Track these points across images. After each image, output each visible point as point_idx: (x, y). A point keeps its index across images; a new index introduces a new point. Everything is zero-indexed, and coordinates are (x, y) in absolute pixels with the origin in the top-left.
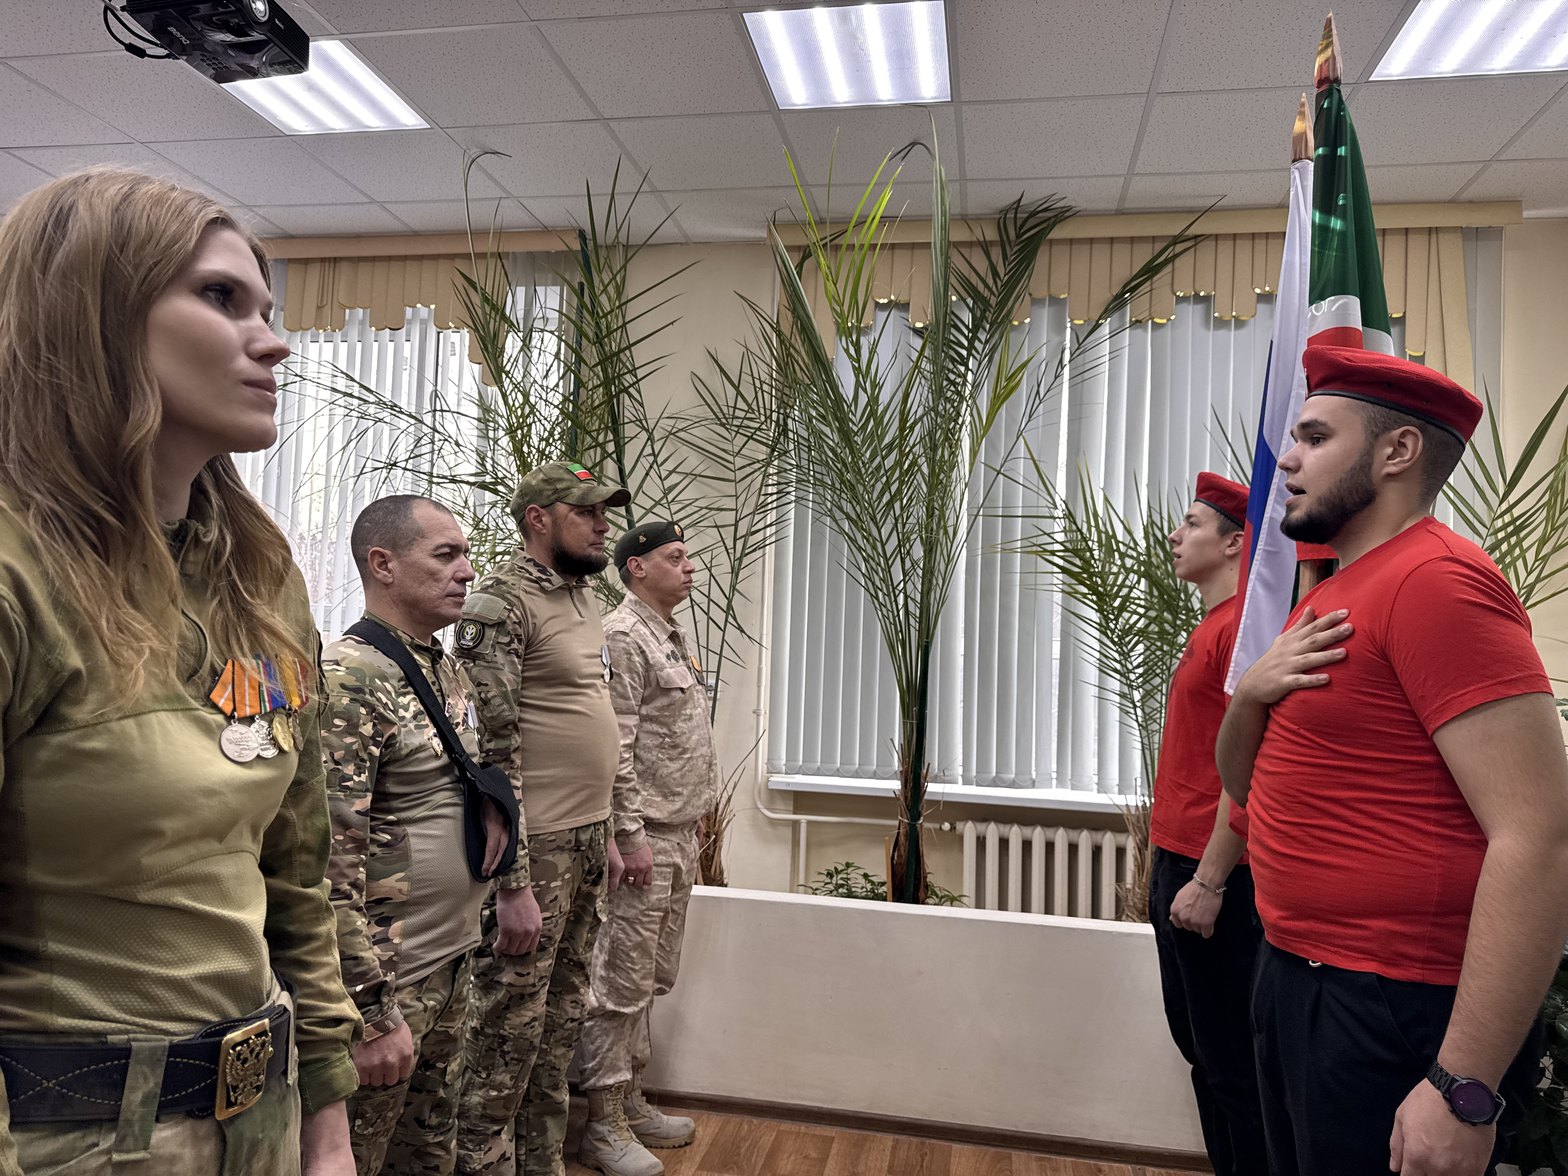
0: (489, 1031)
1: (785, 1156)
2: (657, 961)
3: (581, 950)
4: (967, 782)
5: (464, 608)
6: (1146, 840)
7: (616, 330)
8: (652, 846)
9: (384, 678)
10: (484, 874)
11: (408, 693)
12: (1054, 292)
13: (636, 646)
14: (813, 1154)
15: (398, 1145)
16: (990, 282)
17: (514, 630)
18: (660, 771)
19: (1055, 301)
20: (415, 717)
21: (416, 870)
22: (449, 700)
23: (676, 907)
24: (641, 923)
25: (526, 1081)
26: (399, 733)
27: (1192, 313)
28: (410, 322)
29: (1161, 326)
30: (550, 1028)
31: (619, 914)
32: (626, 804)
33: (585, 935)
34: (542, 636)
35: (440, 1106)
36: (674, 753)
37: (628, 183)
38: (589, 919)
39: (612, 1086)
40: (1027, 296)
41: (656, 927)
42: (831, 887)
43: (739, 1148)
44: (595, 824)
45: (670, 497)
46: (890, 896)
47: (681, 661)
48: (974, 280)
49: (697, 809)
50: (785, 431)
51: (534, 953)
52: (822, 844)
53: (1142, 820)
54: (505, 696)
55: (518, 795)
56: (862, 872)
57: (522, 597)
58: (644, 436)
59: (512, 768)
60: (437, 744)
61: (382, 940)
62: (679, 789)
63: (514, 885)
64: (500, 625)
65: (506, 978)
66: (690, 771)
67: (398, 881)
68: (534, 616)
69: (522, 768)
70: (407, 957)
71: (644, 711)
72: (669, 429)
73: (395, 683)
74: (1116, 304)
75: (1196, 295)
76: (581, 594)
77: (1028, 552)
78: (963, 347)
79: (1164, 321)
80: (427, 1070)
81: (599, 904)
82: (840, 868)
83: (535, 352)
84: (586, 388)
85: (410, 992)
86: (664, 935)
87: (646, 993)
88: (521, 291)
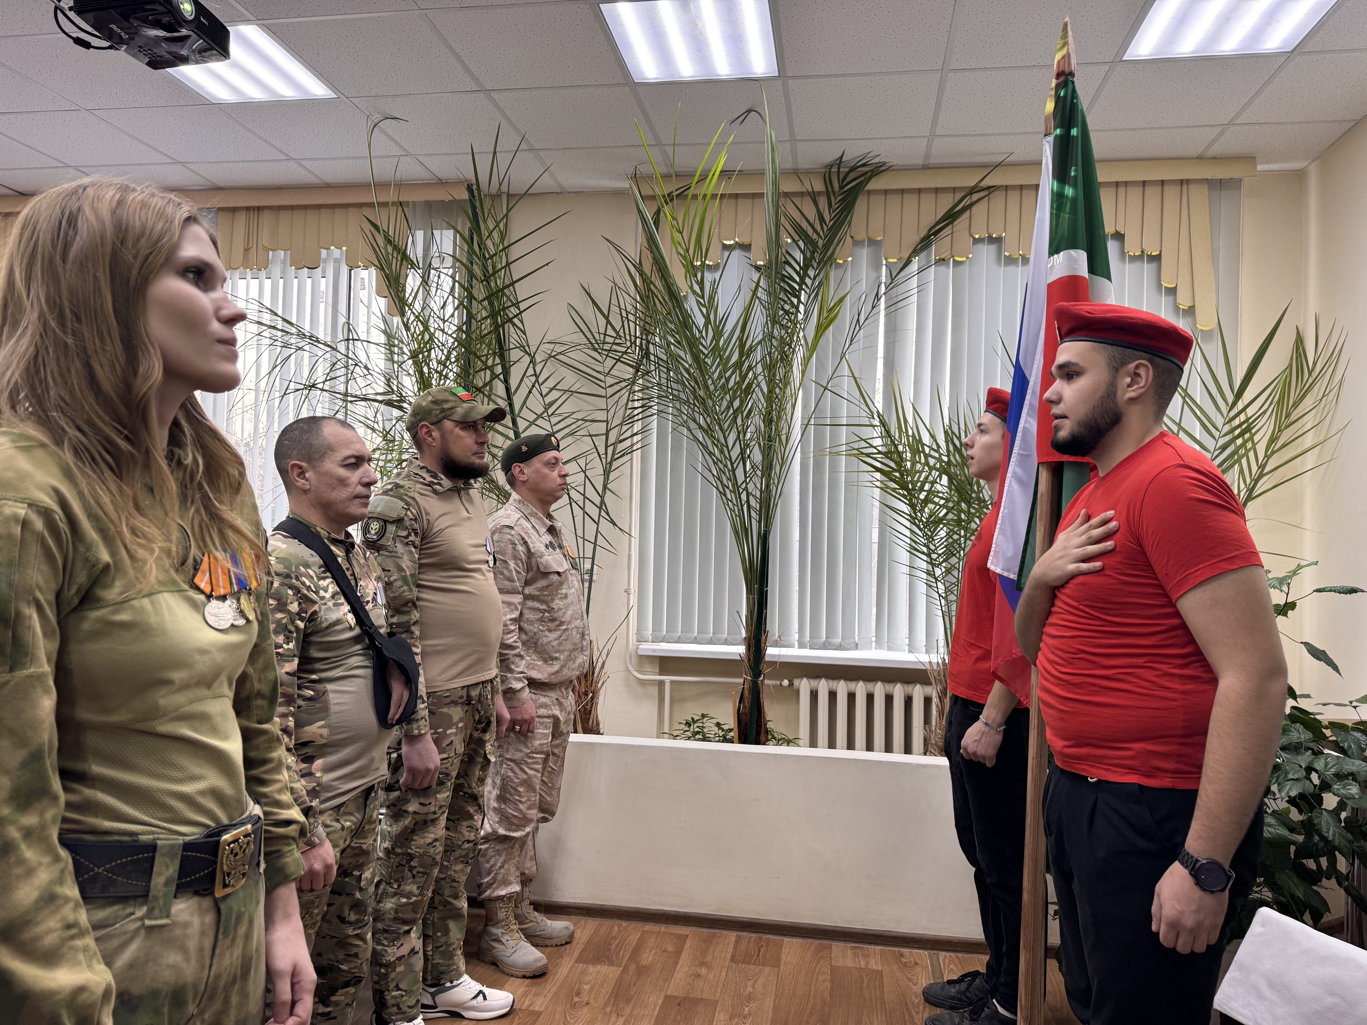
0: (399, 850)
1: (648, 951)
2: (540, 795)
3: (474, 785)
4: (802, 645)
5: (370, 508)
6: (945, 689)
7: (500, 270)
8: (535, 701)
9: (307, 566)
10: (389, 722)
11: (327, 577)
12: (871, 235)
13: (519, 538)
14: (671, 949)
15: (324, 937)
16: (818, 227)
17: (411, 525)
18: (541, 640)
19: (872, 242)
20: (333, 597)
21: (333, 719)
22: (361, 583)
23: (556, 751)
24: (527, 763)
25: (430, 890)
26: (320, 610)
27: (986, 252)
28: (325, 261)
29: (961, 263)
30: (449, 849)
31: (508, 756)
32: (513, 667)
33: (477, 773)
34: (435, 530)
35: (358, 906)
36: (552, 625)
37: (508, 142)
38: (480, 760)
39: (504, 896)
40: (848, 238)
41: (539, 767)
42: (689, 734)
43: (610, 945)
44: (483, 683)
45: (550, 411)
46: (736, 739)
47: (558, 550)
48: (805, 225)
49: (572, 671)
50: (647, 354)
51: (434, 787)
52: (683, 700)
53: (942, 674)
54: (404, 579)
55: (418, 659)
56: (715, 721)
57: (417, 498)
58: (527, 359)
59: (412, 638)
60: (351, 618)
61: (307, 774)
62: (557, 655)
63: (416, 732)
64: (399, 521)
65: (412, 807)
66: (566, 640)
67: (319, 727)
68: (427, 514)
69: (421, 638)
70: (328, 788)
71: (527, 591)
72: (549, 352)
73: (316, 569)
74: (924, 244)
75: (990, 237)
76: (468, 494)
77: (850, 455)
78: (795, 281)
79: (964, 259)
80: (345, 877)
81: (488, 747)
82: (696, 718)
83: (433, 290)
84: (476, 320)
85: (330, 815)
86: (546, 774)
87: (531, 820)
88: (420, 235)
